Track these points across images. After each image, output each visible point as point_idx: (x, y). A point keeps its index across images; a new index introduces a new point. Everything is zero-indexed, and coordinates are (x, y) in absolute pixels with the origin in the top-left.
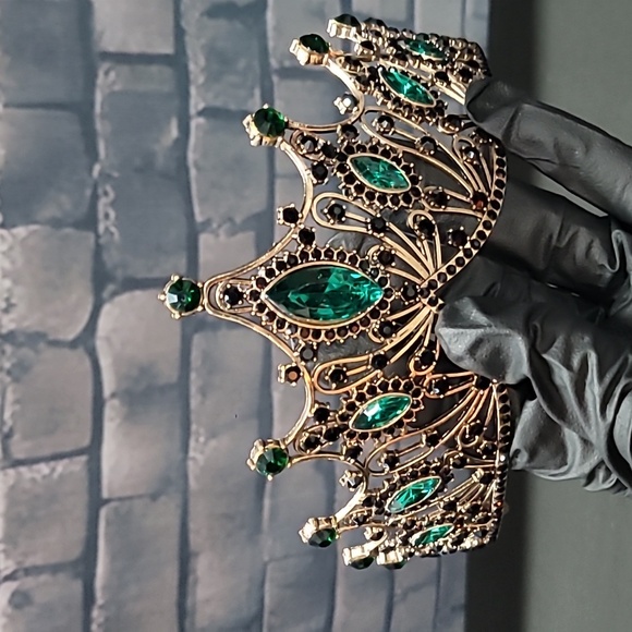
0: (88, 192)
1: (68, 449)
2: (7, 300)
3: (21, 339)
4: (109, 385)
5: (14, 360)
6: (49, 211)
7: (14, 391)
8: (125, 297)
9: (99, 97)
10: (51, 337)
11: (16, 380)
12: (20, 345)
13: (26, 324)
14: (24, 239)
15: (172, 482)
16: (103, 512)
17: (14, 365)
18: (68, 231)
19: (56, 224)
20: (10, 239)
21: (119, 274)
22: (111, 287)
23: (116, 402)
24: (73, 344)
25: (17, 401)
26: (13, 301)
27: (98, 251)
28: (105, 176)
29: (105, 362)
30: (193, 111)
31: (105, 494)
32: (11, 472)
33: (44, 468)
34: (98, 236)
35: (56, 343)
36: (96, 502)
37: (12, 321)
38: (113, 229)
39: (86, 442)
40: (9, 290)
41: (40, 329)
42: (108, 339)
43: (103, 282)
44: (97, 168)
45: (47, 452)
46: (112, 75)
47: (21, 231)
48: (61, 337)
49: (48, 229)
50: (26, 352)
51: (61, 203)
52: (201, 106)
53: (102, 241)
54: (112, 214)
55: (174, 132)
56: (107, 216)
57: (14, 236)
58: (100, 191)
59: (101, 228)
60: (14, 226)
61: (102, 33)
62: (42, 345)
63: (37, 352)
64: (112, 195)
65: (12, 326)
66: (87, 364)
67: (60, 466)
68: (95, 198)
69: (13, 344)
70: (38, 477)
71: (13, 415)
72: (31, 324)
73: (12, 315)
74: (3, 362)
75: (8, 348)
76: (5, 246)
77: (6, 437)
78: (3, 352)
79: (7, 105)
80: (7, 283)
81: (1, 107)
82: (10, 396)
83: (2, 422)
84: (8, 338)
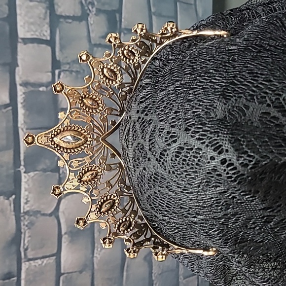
1: (48, 254)
2: (26, 199)
3: (31, 213)
4: (64, 229)
5: (29, 221)
6: (41, 166)
7: (29, 233)
10: (42, 212)
11: (29, 228)
12: (31, 215)
13: (33, 208)
14: (33, 177)
15: (88, 266)
16: (62, 278)
17: (28, 223)
18: (49, 173)
19: (44, 171)
20: (28, 177)
23: (66, 236)
24: (50, 215)
25: (29, 236)
26: (29, 199)
27: (60, 180)
29: (62, 221)
31: (62, 271)
32: (27, 263)
33: (39, 262)
34: (60, 175)
35: (44, 215)
36: (59, 274)
37: (28, 207)
39: (55, 251)
40: (27, 196)
41: (38, 210)
42: (63, 212)
45: (40, 256)
47: (32, 174)
48: (46, 212)
49: (41, 172)
50: (33, 218)
51: (46, 163)
53: (61, 176)
57: (29, 176)
59: (61, 171)
60: (29, 172)
61: (62, 101)
62: (39, 215)
63: (37, 218)
65: (28, 209)
66: (56, 221)
67: (45, 261)
69: (28, 215)
70: (37, 265)
71: (28, 241)
72: (35, 208)
73: (28, 205)
74: (25, 222)
75: (27, 217)
76: (26, 179)
77: (26, 250)
78: (25, 218)
79: (27, 129)
80: (27, 193)
81: (24, 130)
82: (27, 235)
83: (24, 244)
84: (26, 213)
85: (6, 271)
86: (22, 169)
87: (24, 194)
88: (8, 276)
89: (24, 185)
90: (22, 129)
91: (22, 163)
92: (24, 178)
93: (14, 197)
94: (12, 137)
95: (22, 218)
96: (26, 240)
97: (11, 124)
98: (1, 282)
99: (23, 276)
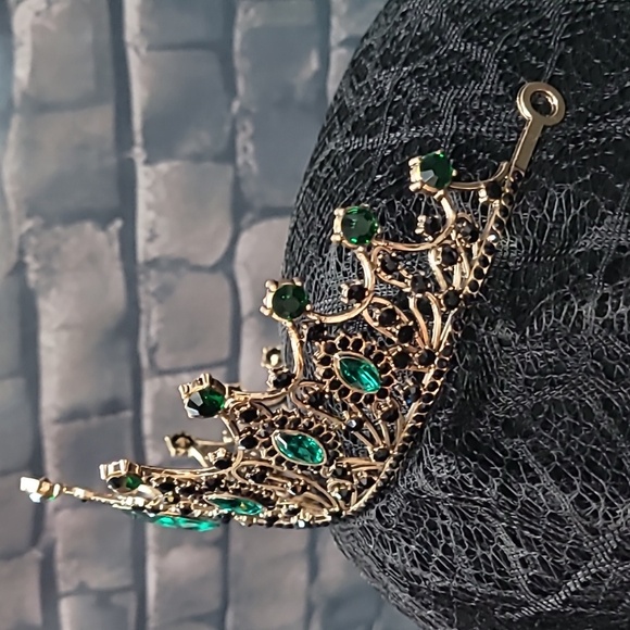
0: (227, 129)
2: (151, 230)
3: (165, 264)
4: (247, 304)
5: (158, 284)
6: (189, 147)
7: (159, 311)
8: (263, 226)
9: (238, 36)
10: (192, 263)
11: (160, 301)
12: (164, 270)
13: (169, 251)
14: (167, 175)
17: (158, 288)
18: (209, 165)
19: (197, 158)
20: (153, 175)
21: (258, 204)
22: (249, 216)
23: (253, 321)
24: (214, 269)
25: (161, 320)
26: (157, 231)
27: (237, 183)
28: (244, 111)
29: (244, 284)
30: (333, 41)
32: (157, 380)
34: (236, 169)
35: (198, 269)
37: (156, 248)
38: (251, 162)
39: (225, 353)
40: (154, 223)
41: (182, 256)
42: (246, 265)
43: (242, 211)
44: (236, 105)
45: (188, 361)
46: (252, 12)
47: (163, 167)
48: (202, 263)
49: (187, 162)
50: (168, 277)
51: (201, 139)
52: (343, 36)
53: (242, 173)
54: (251, 148)
55: (314, 64)
56: (245, 149)
57: (157, 172)
58: (239, 127)
59: (240, 160)
60: (157, 162)
62: (183, 270)
63: (178, 276)
64: (250, 129)
65: (155, 255)
66: (226, 287)
68: (234, 133)
69: (157, 269)
71: (159, 332)
72: (174, 250)
73: (156, 244)
74: (149, 285)
75: (153, 273)
76: (149, 181)
77: (153, 351)
78: (148, 278)
79: (149, 48)
80: (151, 215)
81: (143, 51)
82: (155, 315)
83: (148, 338)
84: (153, 263)
85: (106, 395)
86: (138, 154)
87: (144, 216)
88: (112, 407)
89: (143, 196)
90: (137, 50)
91: (139, 139)
92: (144, 177)
93: (118, 223)
94: (109, 72)
95: (141, 277)
96: (152, 328)
97: (106, 36)
98: (95, 421)
99: (147, 407)
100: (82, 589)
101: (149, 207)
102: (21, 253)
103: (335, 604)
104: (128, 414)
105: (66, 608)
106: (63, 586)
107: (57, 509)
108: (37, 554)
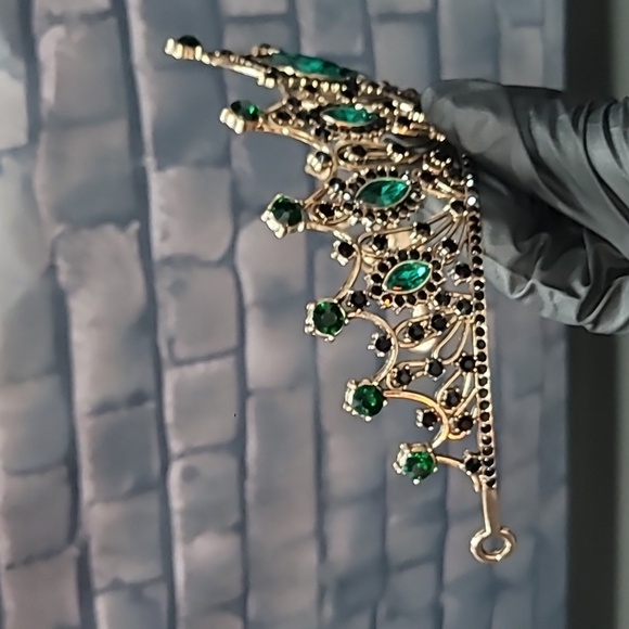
2: (164, 230)
4: (249, 294)
5: (173, 279)
6: (194, 155)
10: (202, 259)
11: (175, 295)
12: (177, 267)
14: (174, 179)
15: (306, 376)
17: (174, 283)
18: (210, 170)
19: (200, 164)
23: (256, 310)
24: (219, 264)
26: (169, 231)
27: (234, 184)
29: (245, 277)
31: (252, 384)
33: (200, 368)
34: (232, 172)
35: (207, 264)
36: (244, 393)
39: (232, 341)
40: (166, 224)
41: (192, 253)
42: (246, 259)
43: (239, 209)
45: (203, 353)
47: (171, 172)
48: (209, 258)
51: (203, 148)
54: (244, 154)
57: (166, 177)
59: (235, 164)
62: (194, 266)
63: (191, 272)
67: (215, 365)
69: (172, 266)
71: (176, 324)
73: (169, 242)
74: (163, 284)
75: (167, 270)
76: (161, 186)
77: (171, 342)
78: (163, 274)
80: (164, 217)
81: (149, 71)
82: (171, 310)
83: (166, 331)
84: (168, 261)
85: (132, 387)
86: (149, 161)
87: (157, 217)
88: (137, 399)
89: (157, 198)
90: (144, 71)
91: (149, 148)
92: (156, 183)
93: (136, 225)
95: (158, 274)
96: (170, 320)
97: (118, 59)
98: (123, 413)
99: (169, 397)
100: (116, 585)
101: (162, 209)
102: (53, 255)
103: (344, 585)
104: (151, 405)
105: (101, 605)
106: (99, 582)
107: (92, 503)
108: (73, 551)
